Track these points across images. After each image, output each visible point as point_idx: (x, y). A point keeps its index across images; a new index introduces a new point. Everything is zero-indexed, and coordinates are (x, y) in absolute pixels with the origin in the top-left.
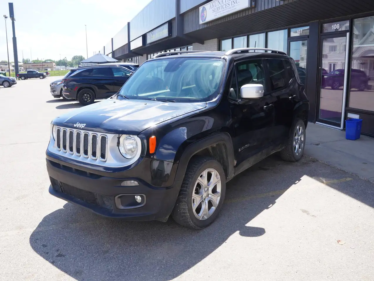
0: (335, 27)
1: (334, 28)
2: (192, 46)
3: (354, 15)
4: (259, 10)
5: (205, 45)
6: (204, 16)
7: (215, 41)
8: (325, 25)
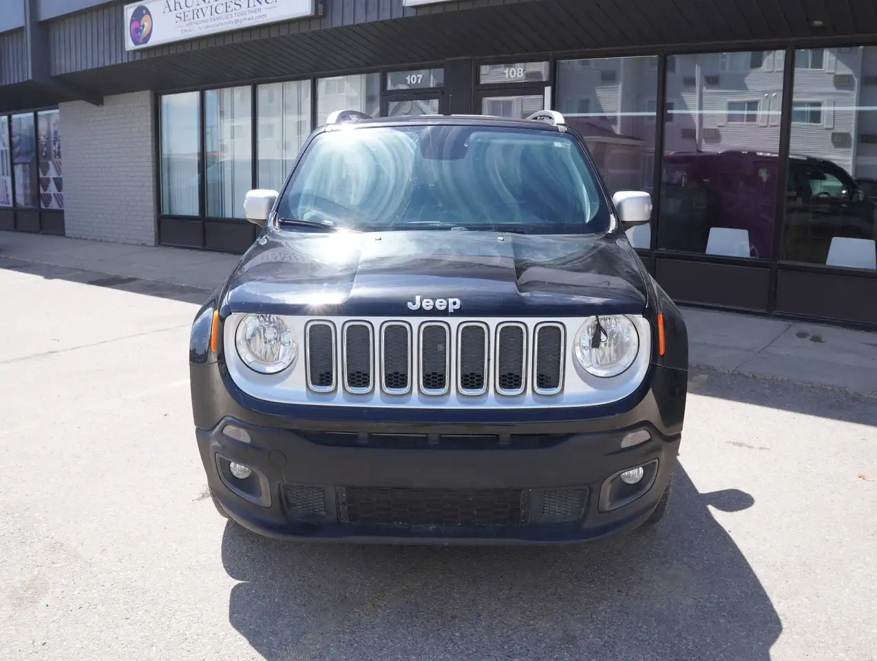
0: (513, 74)
1: (509, 76)
2: (58, 108)
3: (559, 52)
4: (337, 23)
5: (105, 108)
6: (141, 31)
7: (145, 97)
8: (484, 69)
